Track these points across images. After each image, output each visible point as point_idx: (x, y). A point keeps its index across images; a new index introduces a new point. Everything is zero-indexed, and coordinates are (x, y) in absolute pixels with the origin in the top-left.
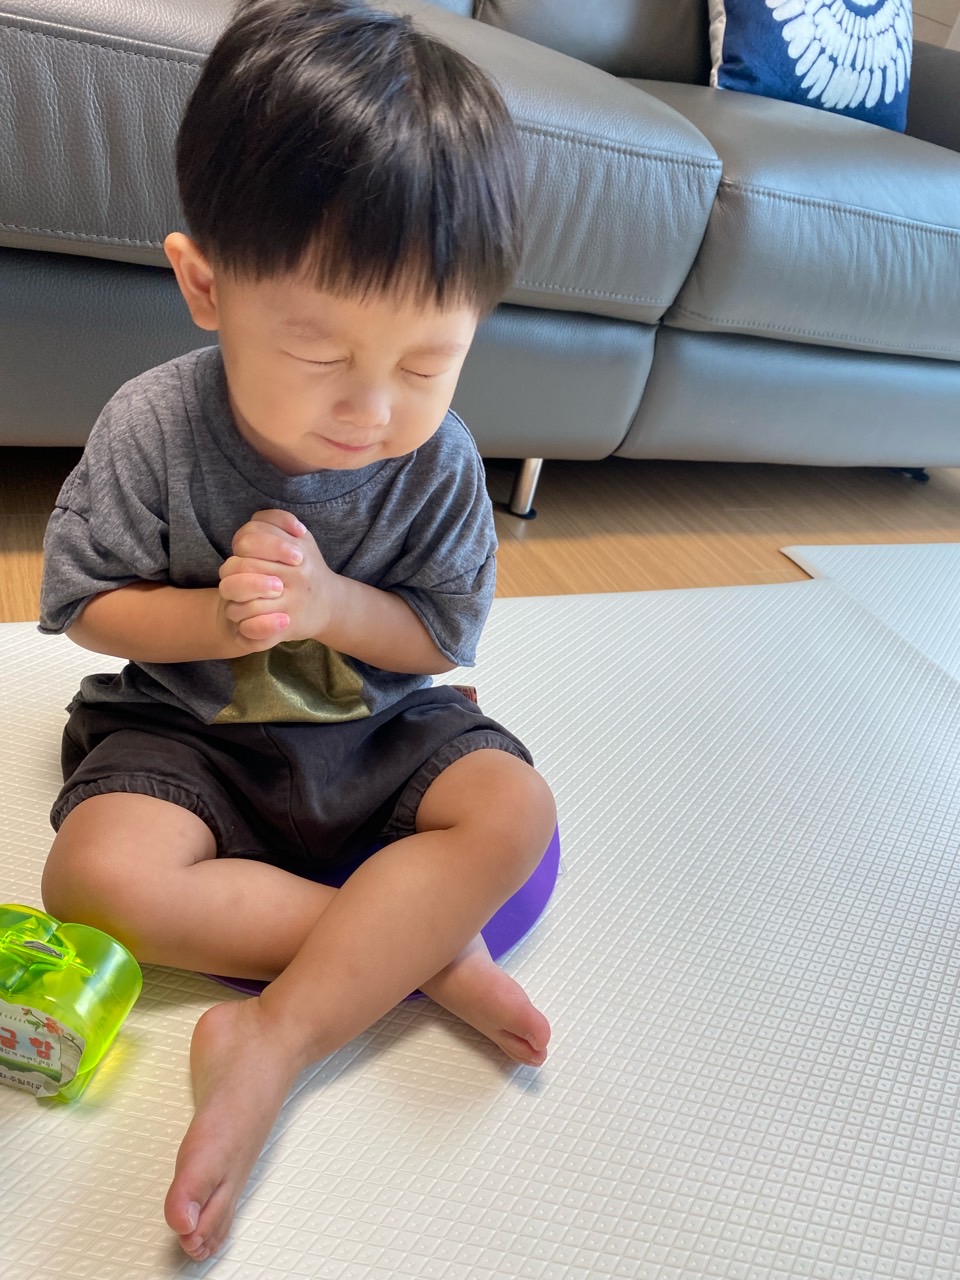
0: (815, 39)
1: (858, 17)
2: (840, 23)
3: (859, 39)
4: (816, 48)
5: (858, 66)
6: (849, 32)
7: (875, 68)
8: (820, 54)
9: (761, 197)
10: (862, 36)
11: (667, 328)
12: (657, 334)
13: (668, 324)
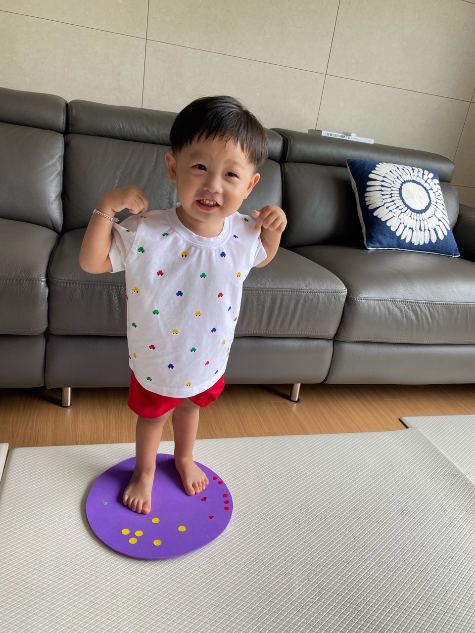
0: (401, 223)
1: (418, 214)
2: (411, 216)
3: (420, 221)
4: (402, 226)
5: (423, 229)
6: (415, 219)
7: (430, 229)
8: (405, 228)
10: (421, 220)
11: (336, 340)
12: (334, 342)
13: (336, 339)
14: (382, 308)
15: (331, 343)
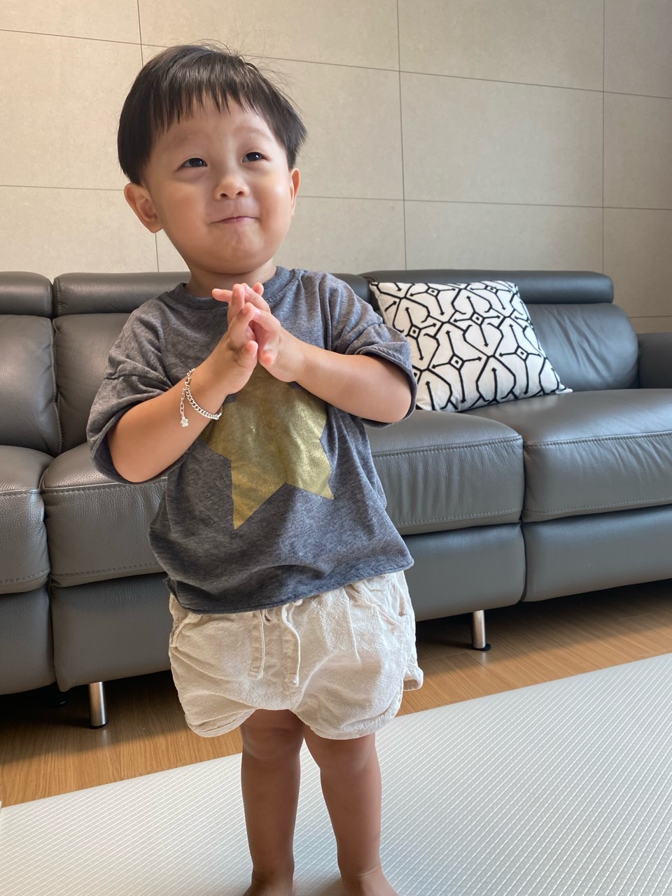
9: (550, 446)
11: (525, 523)
12: (522, 528)
13: (525, 521)
14: (584, 454)
15: (517, 530)
